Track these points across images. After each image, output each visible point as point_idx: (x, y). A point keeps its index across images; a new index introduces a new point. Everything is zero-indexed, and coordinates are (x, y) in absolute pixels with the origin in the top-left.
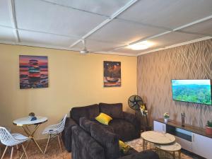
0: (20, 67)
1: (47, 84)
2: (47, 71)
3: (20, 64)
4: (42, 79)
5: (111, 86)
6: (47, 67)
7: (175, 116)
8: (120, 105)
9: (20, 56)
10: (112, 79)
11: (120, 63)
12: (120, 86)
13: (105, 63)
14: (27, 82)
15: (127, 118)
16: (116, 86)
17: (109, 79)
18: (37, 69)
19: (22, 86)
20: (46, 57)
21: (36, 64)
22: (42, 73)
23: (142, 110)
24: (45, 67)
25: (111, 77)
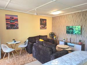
0: (6, 20)
1: (18, 27)
2: (18, 22)
3: (6, 18)
4: (16, 25)
5: (43, 29)
6: (18, 20)
7: (67, 39)
8: (47, 36)
9: (6, 15)
10: (43, 26)
11: (46, 20)
12: (46, 29)
13: (41, 19)
14: (9, 26)
15: (49, 41)
16: (45, 29)
17: (42, 26)
18: (14, 21)
19: (7, 28)
20: (17, 16)
21: (13, 19)
22: (15, 23)
23: (54, 38)
24: (17, 20)
25: (43, 25)
